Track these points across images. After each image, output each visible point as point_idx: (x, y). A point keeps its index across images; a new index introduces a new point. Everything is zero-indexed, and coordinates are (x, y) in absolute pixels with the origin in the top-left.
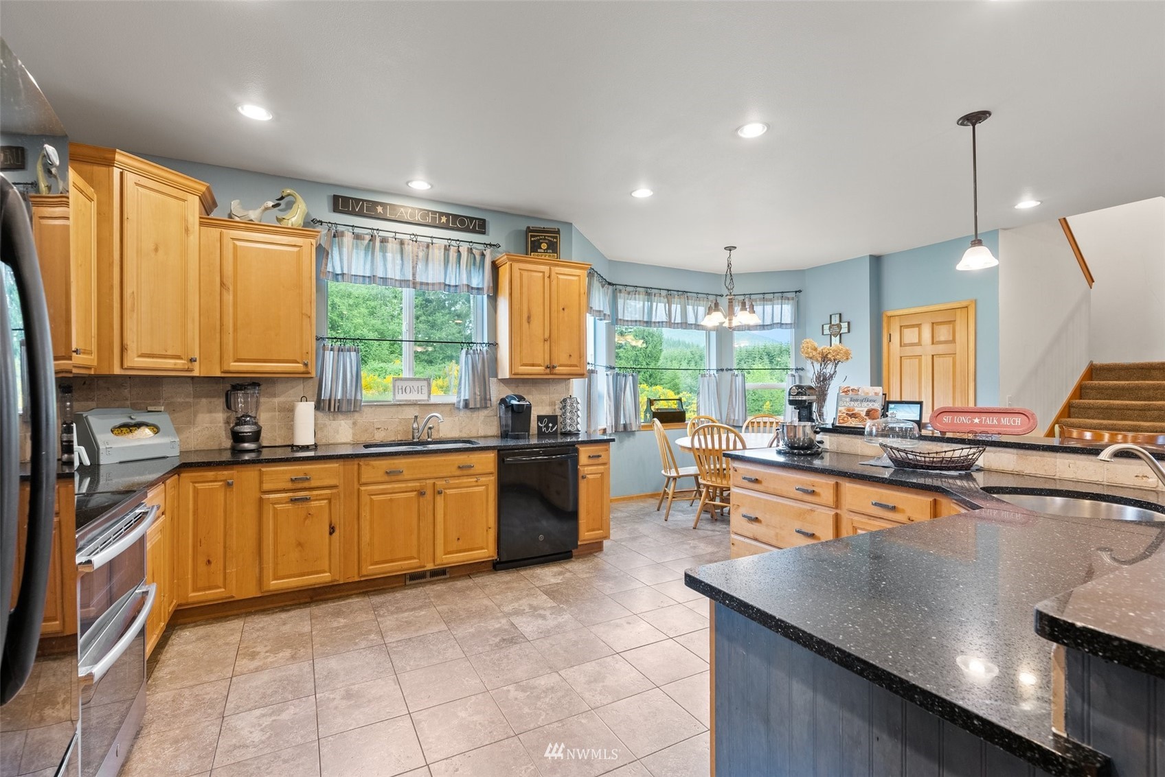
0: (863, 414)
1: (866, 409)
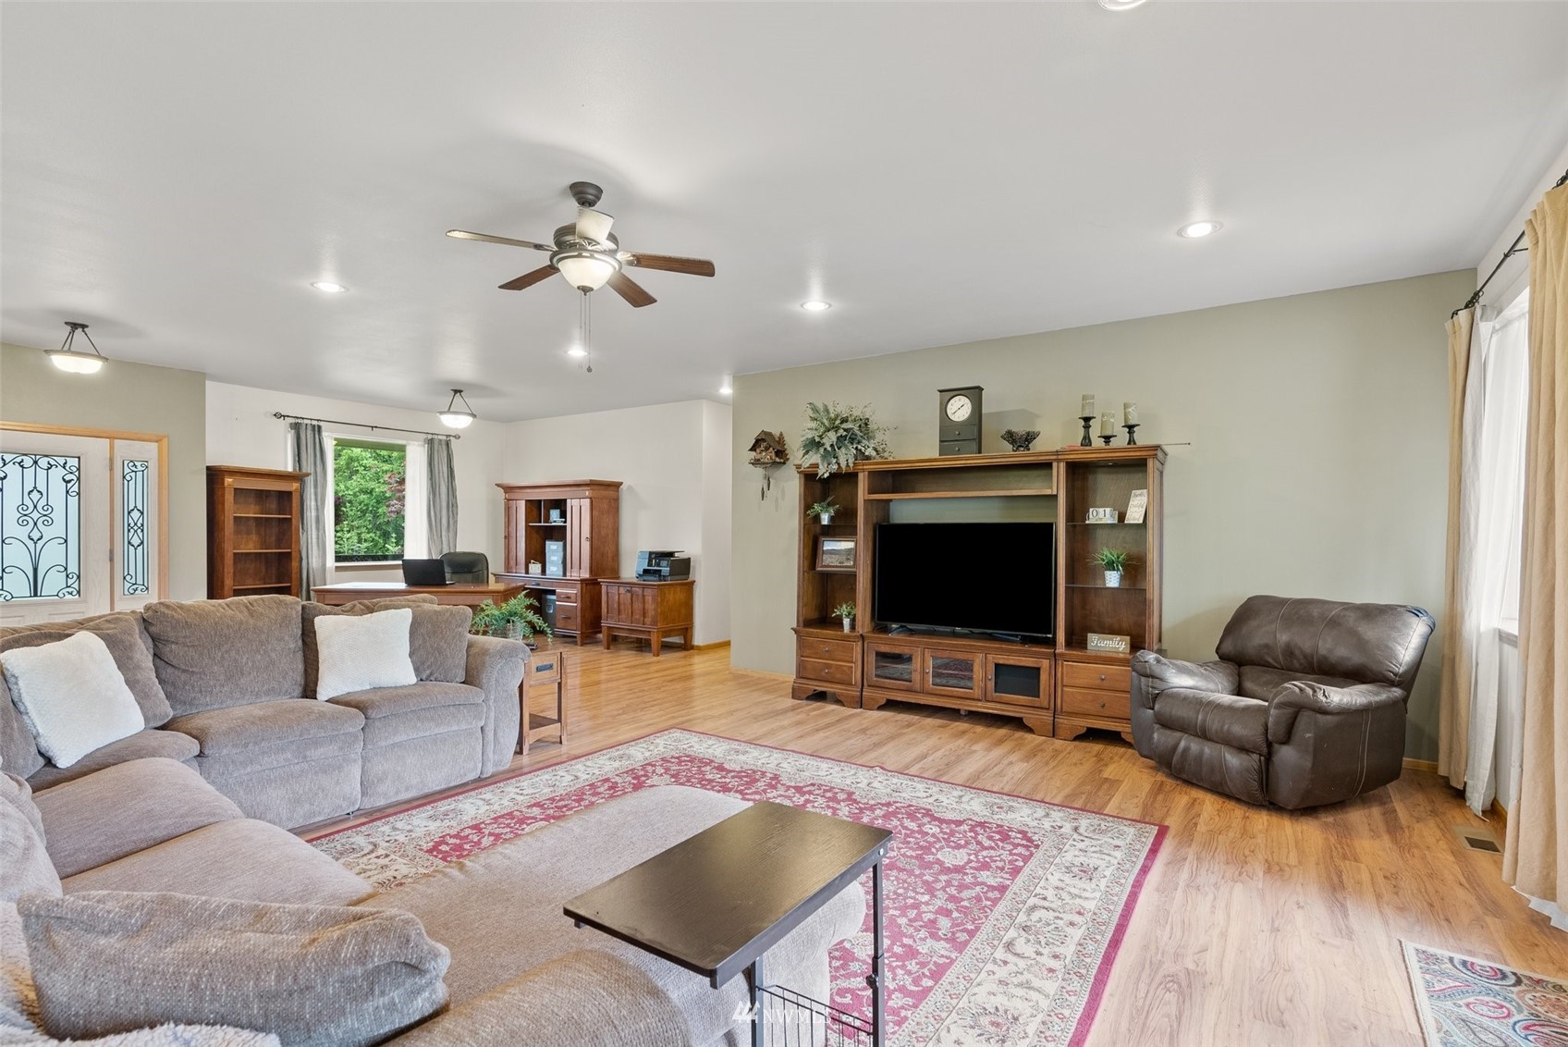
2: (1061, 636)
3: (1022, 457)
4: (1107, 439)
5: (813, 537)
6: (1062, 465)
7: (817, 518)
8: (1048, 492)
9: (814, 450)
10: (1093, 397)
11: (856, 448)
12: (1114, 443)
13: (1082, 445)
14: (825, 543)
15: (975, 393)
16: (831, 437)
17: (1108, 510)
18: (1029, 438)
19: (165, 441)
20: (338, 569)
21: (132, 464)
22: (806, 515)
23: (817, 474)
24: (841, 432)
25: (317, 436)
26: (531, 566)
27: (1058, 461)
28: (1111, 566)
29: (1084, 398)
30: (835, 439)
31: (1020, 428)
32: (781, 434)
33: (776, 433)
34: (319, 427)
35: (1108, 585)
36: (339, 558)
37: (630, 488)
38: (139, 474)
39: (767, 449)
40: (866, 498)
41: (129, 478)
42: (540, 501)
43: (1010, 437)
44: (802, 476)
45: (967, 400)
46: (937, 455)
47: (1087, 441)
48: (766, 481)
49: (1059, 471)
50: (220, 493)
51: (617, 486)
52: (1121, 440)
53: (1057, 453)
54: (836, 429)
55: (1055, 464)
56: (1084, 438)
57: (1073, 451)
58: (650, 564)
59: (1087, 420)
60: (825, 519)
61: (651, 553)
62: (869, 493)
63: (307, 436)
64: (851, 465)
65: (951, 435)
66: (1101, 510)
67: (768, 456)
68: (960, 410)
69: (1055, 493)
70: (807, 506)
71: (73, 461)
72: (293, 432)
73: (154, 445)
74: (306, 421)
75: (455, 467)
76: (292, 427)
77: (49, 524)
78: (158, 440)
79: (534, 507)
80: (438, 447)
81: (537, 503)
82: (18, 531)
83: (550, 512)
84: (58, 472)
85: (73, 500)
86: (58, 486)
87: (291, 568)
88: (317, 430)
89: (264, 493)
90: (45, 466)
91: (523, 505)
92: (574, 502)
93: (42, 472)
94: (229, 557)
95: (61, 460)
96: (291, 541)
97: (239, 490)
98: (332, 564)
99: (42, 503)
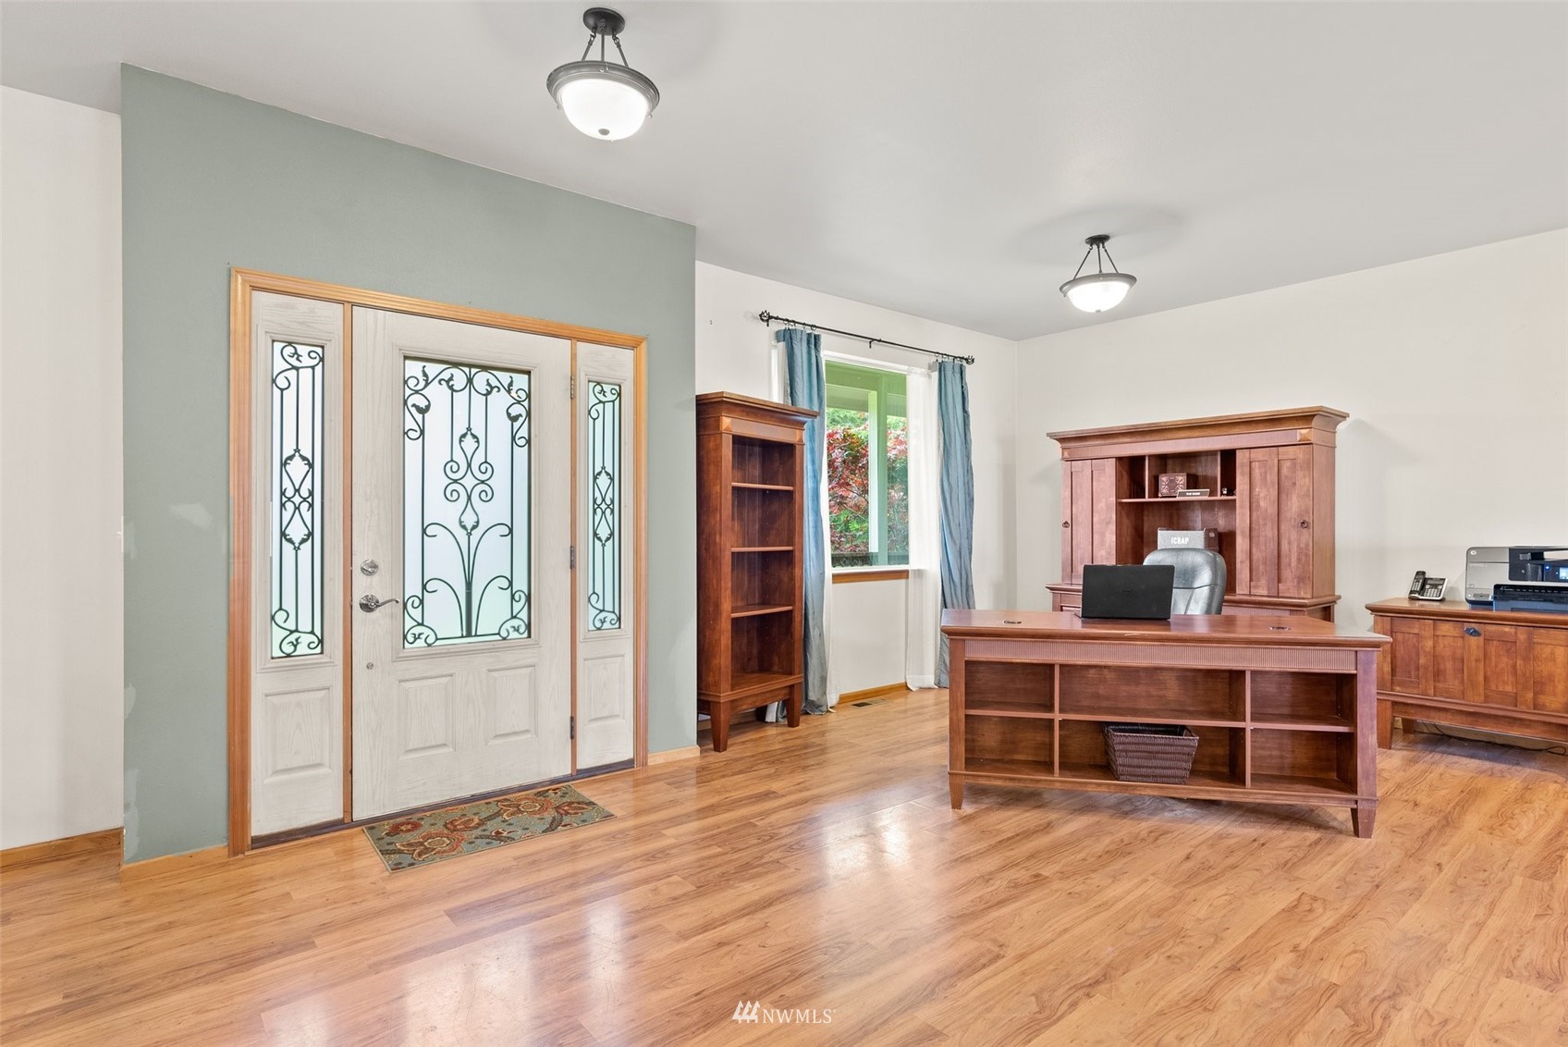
19: (644, 345)
20: (837, 578)
21: (598, 388)
25: (813, 352)
34: (817, 338)
36: (836, 560)
38: (609, 406)
41: (595, 415)
50: (711, 445)
51: (1337, 421)
63: (801, 349)
71: (521, 381)
72: (782, 345)
73: (629, 354)
74: (799, 327)
75: (970, 409)
76: (780, 336)
77: (488, 498)
78: (634, 345)
79: (1131, 468)
80: (951, 371)
81: (1139, 459)
82: (444, 512)
83: (1164, 479)
84: (500, 401)
85: (521, 454)
86: (501, 428)
87: (792, 579)
88: (814, 341)
89: (768, 447)
90: (483, 388)
91: (1110, 469)
92: (1256, 454)
93: (478, 401)
94: (727, 559)
95: (505, 378)
96: (792, 532)
97: (739, 441)
98: (830, 570)
99: (479, 458)
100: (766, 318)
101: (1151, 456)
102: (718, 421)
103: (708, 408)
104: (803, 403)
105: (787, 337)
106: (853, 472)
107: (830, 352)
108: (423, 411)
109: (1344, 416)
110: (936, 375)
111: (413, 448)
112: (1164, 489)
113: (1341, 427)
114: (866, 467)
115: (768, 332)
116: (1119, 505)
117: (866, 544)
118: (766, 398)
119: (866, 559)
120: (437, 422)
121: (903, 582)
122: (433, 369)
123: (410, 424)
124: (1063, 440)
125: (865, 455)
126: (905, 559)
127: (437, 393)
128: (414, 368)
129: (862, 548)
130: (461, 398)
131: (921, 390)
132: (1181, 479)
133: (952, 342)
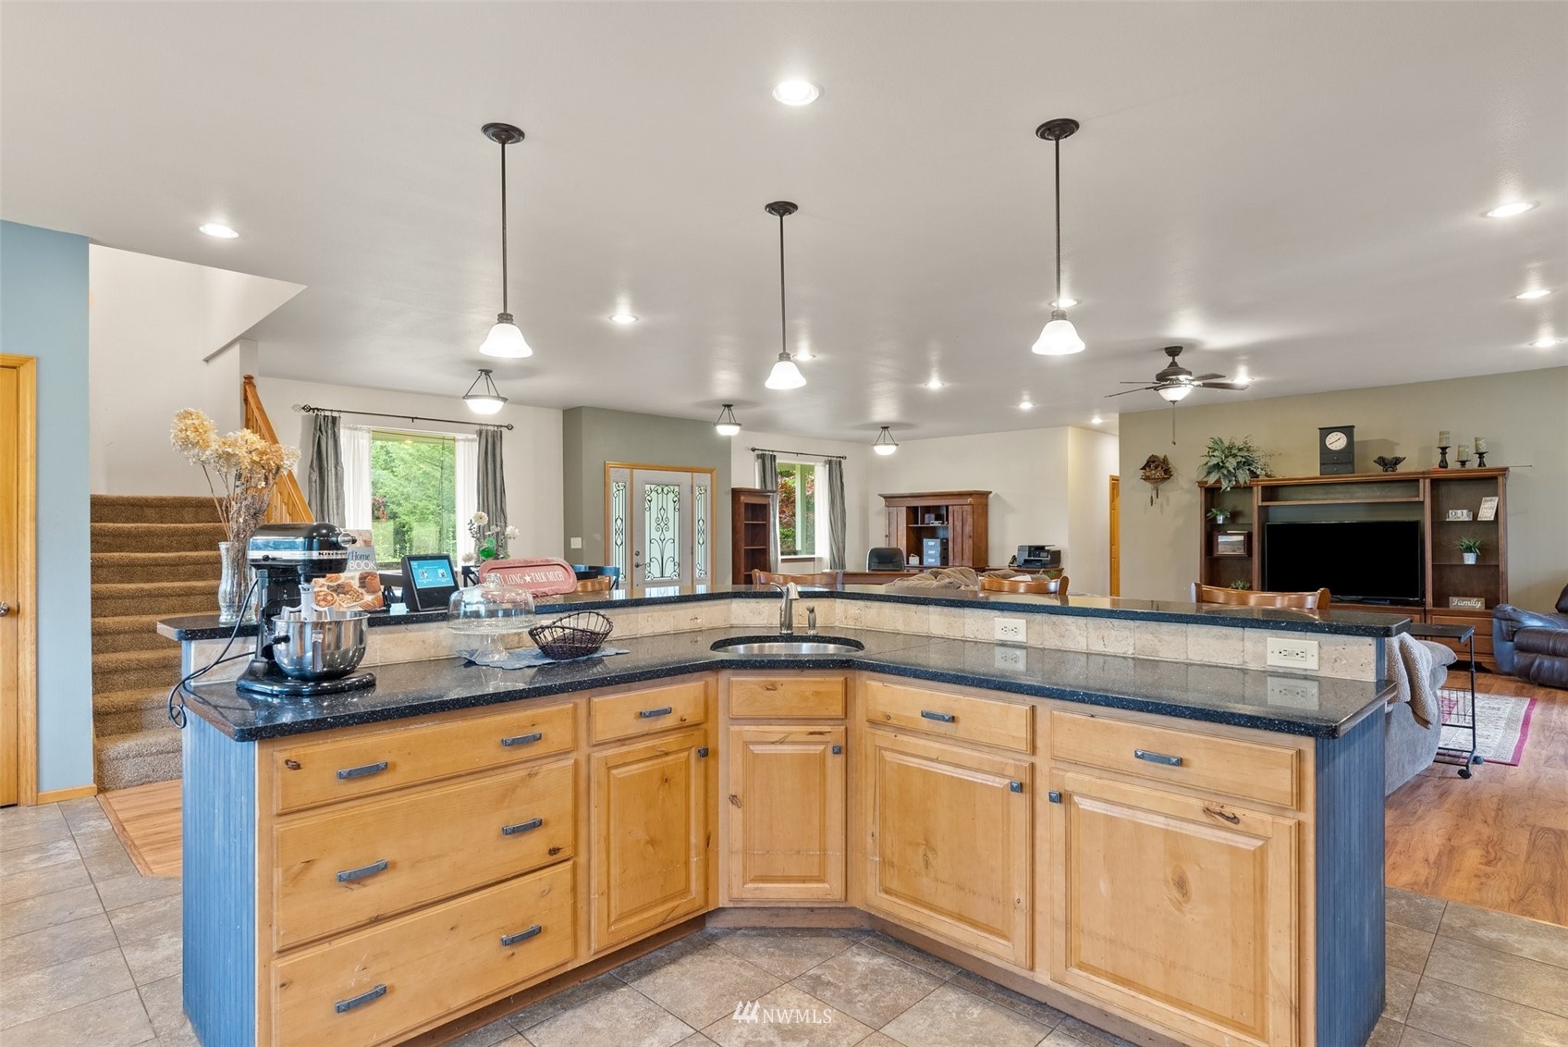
0: (356, 584)
1: (357, 575)
2: (1429, 598)
3: (1389, 475)
4: (1463, 463)
5: (1211, 531)
6: (1428, 482)
7: (1215, 519)
8: (1417, 499)
9: (1216, 471)
10: (1448, 433)
11: (1249, 469)
12: (1468, 466)
13: (1440, 467)
14: (1219, 537)
15: (1348, 430)
16: (1231, 464)
17: (1465, 511)
18: (1397, 461)
19: (713, 470)
20: (783, 561)
21: (700, 488)
22: (1206, 517)
23: (1221, 488)
24: (1239, 459)
25: (773, 463)
26: (911, 558)
27: (1424, 478)
28: (1469, 549)
29: (1441, 433)
30: (1235, 464)
31: (1389, 456)
32: (1165, 456)
33: (1161, 455)
34: (775, 456)
35: (1466, 563)
36: (782, 554)
37: (996, 495)
38: (703, 496)
39: (1156, 468)
40: (1260, 504)
41: (698, 498)
42: (917, 507)
43: (1382, 461)
44: (1203, 489)
45: (1343, 435)
46: (1318, 474)
47: (1444, 464)
48: (1155, 492)
49: (1425, 486)
50: (737, 507)
51: (985, 495)
52: (1474, 463)
53: (1423, 473)
54: (1235, 456)
55: (1421, 481)
56: (1442, 461)
57: (1436, 472)
58: (1029, 556)
59: (1444, 449)
60: (1220, 520)
61: (1030, 547)
62: (1263, 501)
63: (768, 462)
64: (1248, 482)
65: (1329, 459)
66: (1459, 512)
67: (1159, 473)
68: (1337, 442)
69: (1421, 499)
70: (1207, 511)
71: (677, 489)
72: (760, 460)
73: (709, 475)
74: (767, 453)
75: (844, 481)
76: (759, 457)
77: (667, 530)
78: (711, 472)
79: (913, 512)
80: (835, 466)
81: (915, 509)
82: (656, 535)
83: (926, 516)
84: (671, 495)
85: (677, 514)
86: (671, 505)
87: (765, 560)
88: (773, 458)
89: (754, 506)
90: (666, 492)
91: (904, 510)
92: (956, 508)
93: (665, 496)
94: (743, 551)
95: (672, 488)
96: (766, 541)
97: (746, 504)
98: (780, 557)
99: (665, 517)
100: (753, 450)
101: (921, 507)
102: (739, 499)
103: (736, 493)
104: (769, 488)
105: (762, 457)
106: (787, 506)
107: (781, 460)
108: (650, 501)
109: (991, 492)
110: (827, 466)
111: (647, 513)
112: (926, 521)
113: (991, 496)
114: (794, 502)
115: (753, 455)
116: (908, 528)
117: (794, 546)
118: (753, 487)
119: (795, 553)
120: (653, 504)
121: (812, 563)
122: (653, 487)
123: (647, 506)
124: (886, 497)
125: (794, 492)
126: (814, 553)
127: (654, 495)
128: (647, 487)
129: (791, 548)
130: (660, 495)
131: (820, 476)
132: (933, 516)
133: (835, 451)
